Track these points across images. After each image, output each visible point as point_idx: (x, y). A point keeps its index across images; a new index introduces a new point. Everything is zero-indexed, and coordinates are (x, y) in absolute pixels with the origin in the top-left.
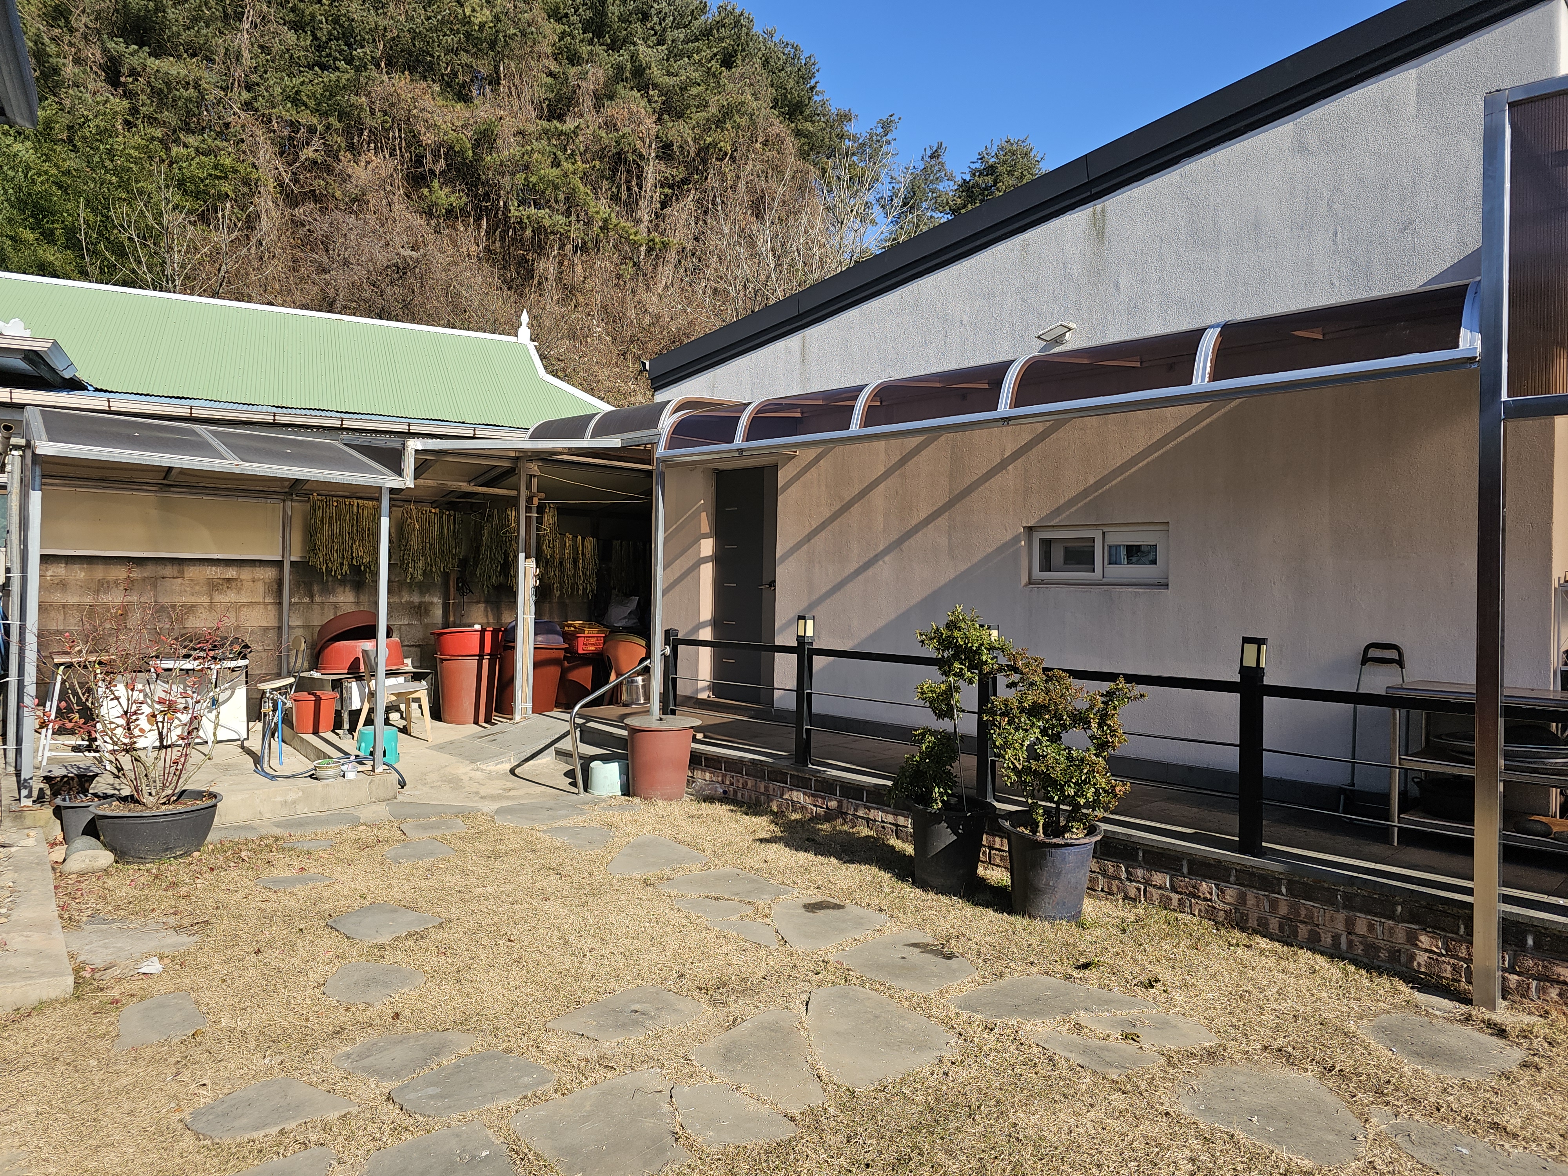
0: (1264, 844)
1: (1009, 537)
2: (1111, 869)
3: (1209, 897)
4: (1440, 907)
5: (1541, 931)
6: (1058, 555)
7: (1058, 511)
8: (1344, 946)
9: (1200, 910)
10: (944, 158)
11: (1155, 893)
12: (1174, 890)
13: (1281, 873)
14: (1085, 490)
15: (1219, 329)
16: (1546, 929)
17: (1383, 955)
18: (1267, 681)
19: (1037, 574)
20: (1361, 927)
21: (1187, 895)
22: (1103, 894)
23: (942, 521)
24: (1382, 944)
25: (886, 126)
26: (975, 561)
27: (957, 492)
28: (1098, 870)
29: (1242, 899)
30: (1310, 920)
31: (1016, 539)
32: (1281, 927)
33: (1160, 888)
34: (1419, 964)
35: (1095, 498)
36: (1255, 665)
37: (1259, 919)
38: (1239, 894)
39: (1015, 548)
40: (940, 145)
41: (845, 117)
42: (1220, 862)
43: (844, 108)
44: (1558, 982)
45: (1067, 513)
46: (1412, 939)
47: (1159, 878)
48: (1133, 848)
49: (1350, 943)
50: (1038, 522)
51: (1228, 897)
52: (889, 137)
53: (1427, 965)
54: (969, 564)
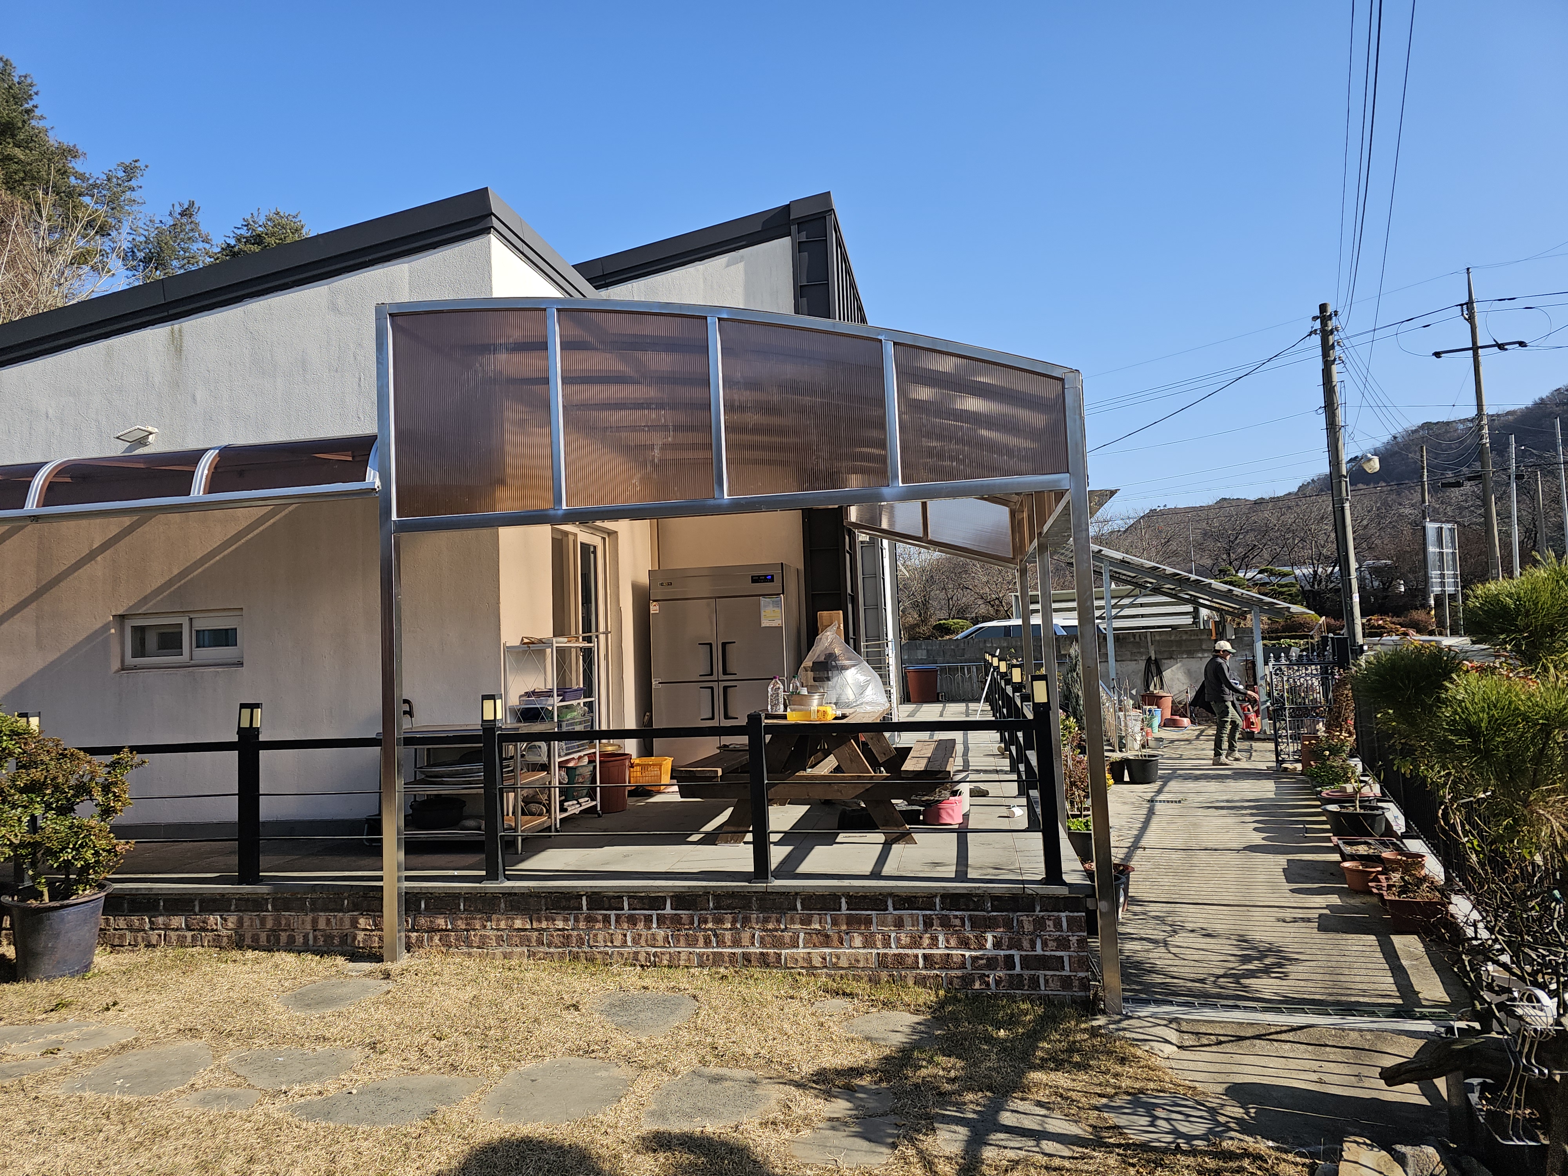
0: (261, 874)
1: (98, 625)
2: (137, 923)
3: (215, 927)
4: (371, 894)
5: (429, 896)
6: (152, 640)
7: (145, 600)
8: (311, 942)
9: (209, 941)
10: (198, 218)
11: (173, 935)
12: (189, 929)
13: (268, 894)
14: (170, 579)
15: (217, 451)
16: (431, 894)
17: (336, 941)
18: (262, 738)
19: (130, 660)
20: (322, 925)
21: (199, 930)
22: (130, 948)
23: (30, 611)
24: (335, 933)
25: (130, 171)
26: (63, 652)
27: (44, 583)
28: (126, 927)
29: (240, 922)
30: (289, 928)
31: (106, 627)
32: (268, 941)
33: (177, 930)
34: (359, 942)
35: (179, 587)
36: (248, 726)
37: (253, 936)
38: (238, 919)
39: (105, 635)
40: (192, 204)
41: (70, 153)
42: (223, 895)
43: (68, 141)
44: (439, 931)
45: (154, 601)
46: (354, 923)
47: (178, 921)
48: (155, 900)
49: (315, 937)
50: (127, 610)
51: (230, 924)
52: (133, 183)
53: (364, 941)
54: (58, 654)
